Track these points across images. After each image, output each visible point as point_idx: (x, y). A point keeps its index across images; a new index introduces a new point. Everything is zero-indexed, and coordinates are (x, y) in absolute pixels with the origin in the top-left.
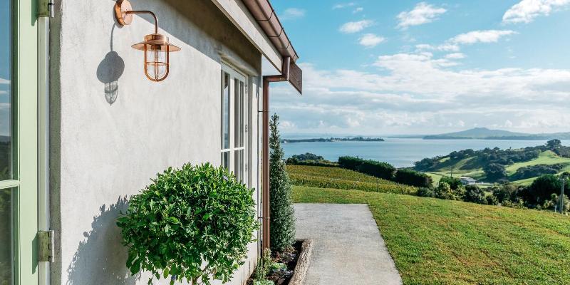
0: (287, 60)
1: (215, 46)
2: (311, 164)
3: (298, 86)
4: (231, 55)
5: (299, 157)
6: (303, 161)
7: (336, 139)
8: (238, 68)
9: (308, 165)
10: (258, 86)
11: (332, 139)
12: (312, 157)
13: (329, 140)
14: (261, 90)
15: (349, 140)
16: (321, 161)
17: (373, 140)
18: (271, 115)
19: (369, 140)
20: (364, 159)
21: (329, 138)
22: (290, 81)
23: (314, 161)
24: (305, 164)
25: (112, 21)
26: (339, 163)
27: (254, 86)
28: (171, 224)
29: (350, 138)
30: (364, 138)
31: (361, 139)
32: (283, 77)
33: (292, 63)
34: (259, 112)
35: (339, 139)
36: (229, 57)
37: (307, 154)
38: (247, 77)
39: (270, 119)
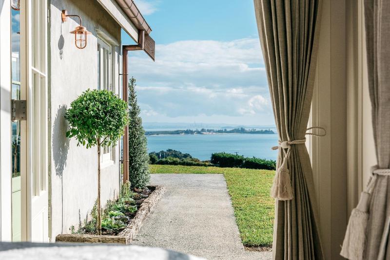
0: (142, 32)
1: (95, 26)
2: (174, 163)
3: (151, 54)
4: (103, 32)
5: (158, 154)
6: (164, 159)
7: (209, 131)
8: (106, 40)
9: (171, 164)
10: (119, 54)
11: (203, 130)
12: (176, 154)
13: (199, 132)
14: (121, 57)
15: (226, 132)
16: (188, 160)
17: (258, 132)
18: (129, 78)
19: (254, 132)
20: (245, 157)
21: (200, 130)
22: (145, 50)
23: (178, 160)
24: (166, 163)
25: (61, 21)
26: (212, 162)
27: (116, 54)
28: (93, 110)
29: (228, 130)
30: (247, 129)
31: (242, 131)
32: (139, 46)
33: (147, 35)
34: (119, 75)
35: (214, 131)
36: (102, 33)
37: (170, 150)
38: (111, 46)
39: (129, 82)
